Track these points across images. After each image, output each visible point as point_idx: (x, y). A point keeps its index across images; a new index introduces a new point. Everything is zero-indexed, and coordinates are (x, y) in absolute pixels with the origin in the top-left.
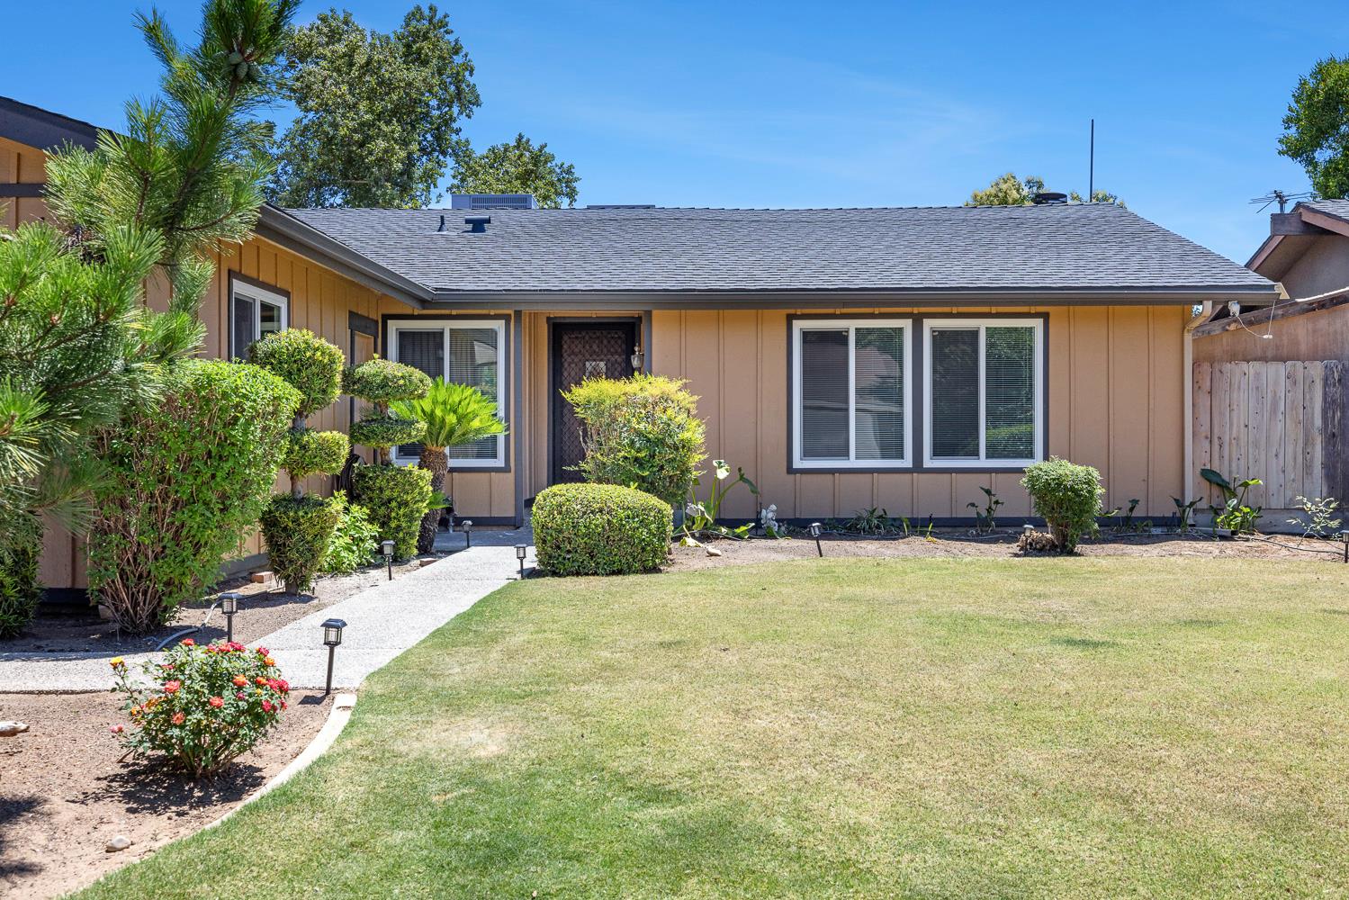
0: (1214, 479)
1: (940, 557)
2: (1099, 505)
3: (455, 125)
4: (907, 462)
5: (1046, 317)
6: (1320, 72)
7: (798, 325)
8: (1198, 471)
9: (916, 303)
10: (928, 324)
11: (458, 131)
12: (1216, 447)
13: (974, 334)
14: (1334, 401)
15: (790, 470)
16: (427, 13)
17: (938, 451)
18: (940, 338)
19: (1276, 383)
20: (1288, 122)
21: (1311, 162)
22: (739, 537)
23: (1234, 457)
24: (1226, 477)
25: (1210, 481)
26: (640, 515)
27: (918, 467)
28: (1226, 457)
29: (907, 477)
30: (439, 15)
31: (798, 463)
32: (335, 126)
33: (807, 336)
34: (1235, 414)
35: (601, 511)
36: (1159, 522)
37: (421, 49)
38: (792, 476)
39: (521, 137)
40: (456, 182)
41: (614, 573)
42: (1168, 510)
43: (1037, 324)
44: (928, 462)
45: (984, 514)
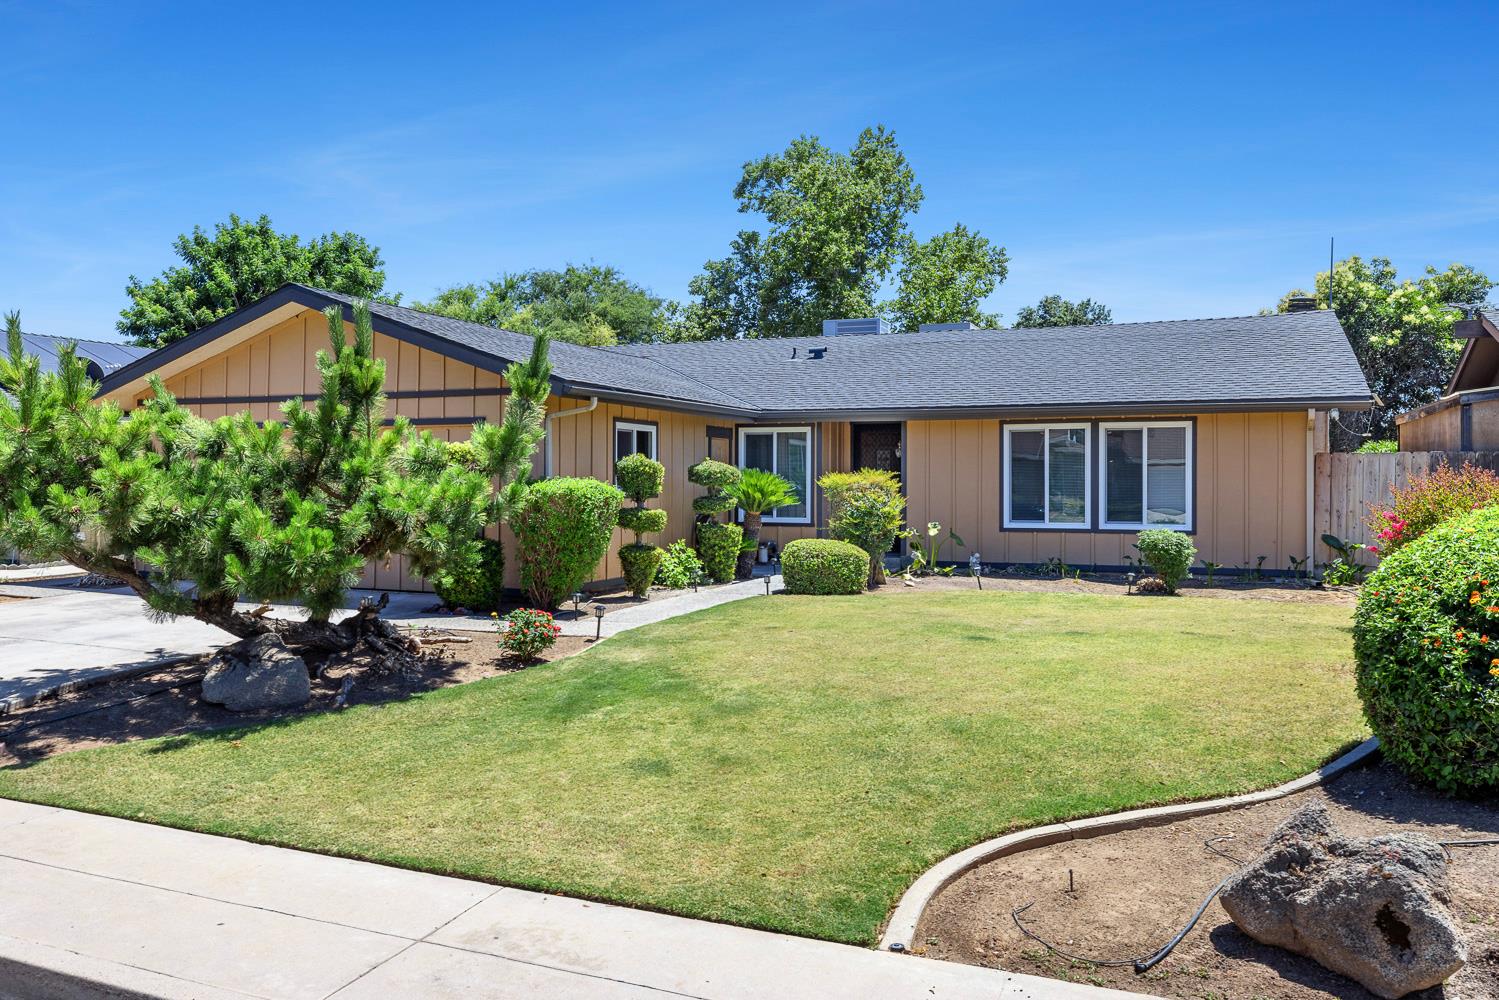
0: (1331, 542)
3: (904, 221)
4: (1087, 525)
5: (1194, 420)
7: (1007, 428)
8: (1319, 536)
9: (1095, 413)
10: (1103, 426)
11: (904, 226)
12: (1335, 518)
13: (1139, 432)
15: (1002, 529)
16: (875, 132)
17: (1112, 516)
18: (1113, 435)
19: (1387, 469)
23: (1351, 524)
24: (1343, 540)
25: (1328, 544)
26: (844, 560)
27: (1095, 528)
28: (1344, 525)
29: (1088, 535)
30: (887, 133)
31: (1007, 524)
32: (798, 237)
33: (1014, 435)
34: (1352, 492)
35: (817, 556)
36: (1278, 573)
37: (870, 164)
38: (1002, 534)
39: (959, 225)
40: (905, 267)
41: (824, 594)
42: (1287, 565)
43: (1188, 425)
44: (1102, 525)
45: (1137, 564)
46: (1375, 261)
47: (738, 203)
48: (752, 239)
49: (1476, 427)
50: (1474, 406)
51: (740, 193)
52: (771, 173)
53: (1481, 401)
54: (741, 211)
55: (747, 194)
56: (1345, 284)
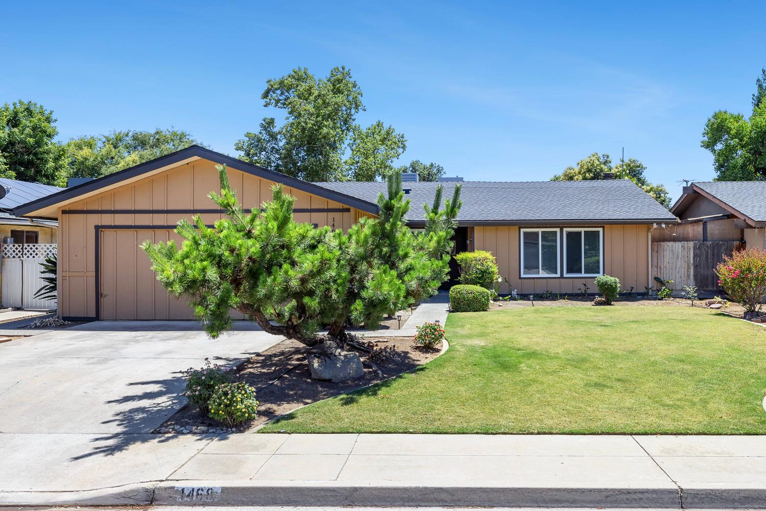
0: (658, 280)
1: (570, 306)
2: (618, 290)
4: (558, 275)
5: (603, 227)
6: (716, 116)
7: (522, 230)
8: (653, 277)
9: (561, 224)
10: (565, 230)
12: (659, 270)
13: (580, 233)
14: (697, 255)
15: (520, 278)
16: (341, 69)
17: (569, 271)
18: (569, 234)
19: (678, 249)
20: (704, 134)
21: (713, 151)
22: (506, 300)
23: (665, 273)
24: (662, 279)
25: (657, 281)
26: (481, 293)
27: (562, 277)
28: (662, 272)
29: (559, 280)
30: (347, 70)
31: (523, 276)
33: (525, 233)
34: (665, 259)
35: (471, 293)
36: (639, 294)
37: (340, 87)
38: (520, 280)
39: (379, 122)
41: (475, 311)
42: (643, 290)
43: (601, 230)
44: (565, 275)
45: (584, 292)
46: (603, 155)
47: (263, 102)
48: (271, 122)
49: (708, 231)
50: (708, 223)
51: (266, 95)
52: (283, 86)
53: (710, 221)
54: (266, 106)
55: (270, 97)
56: (595, 165)
